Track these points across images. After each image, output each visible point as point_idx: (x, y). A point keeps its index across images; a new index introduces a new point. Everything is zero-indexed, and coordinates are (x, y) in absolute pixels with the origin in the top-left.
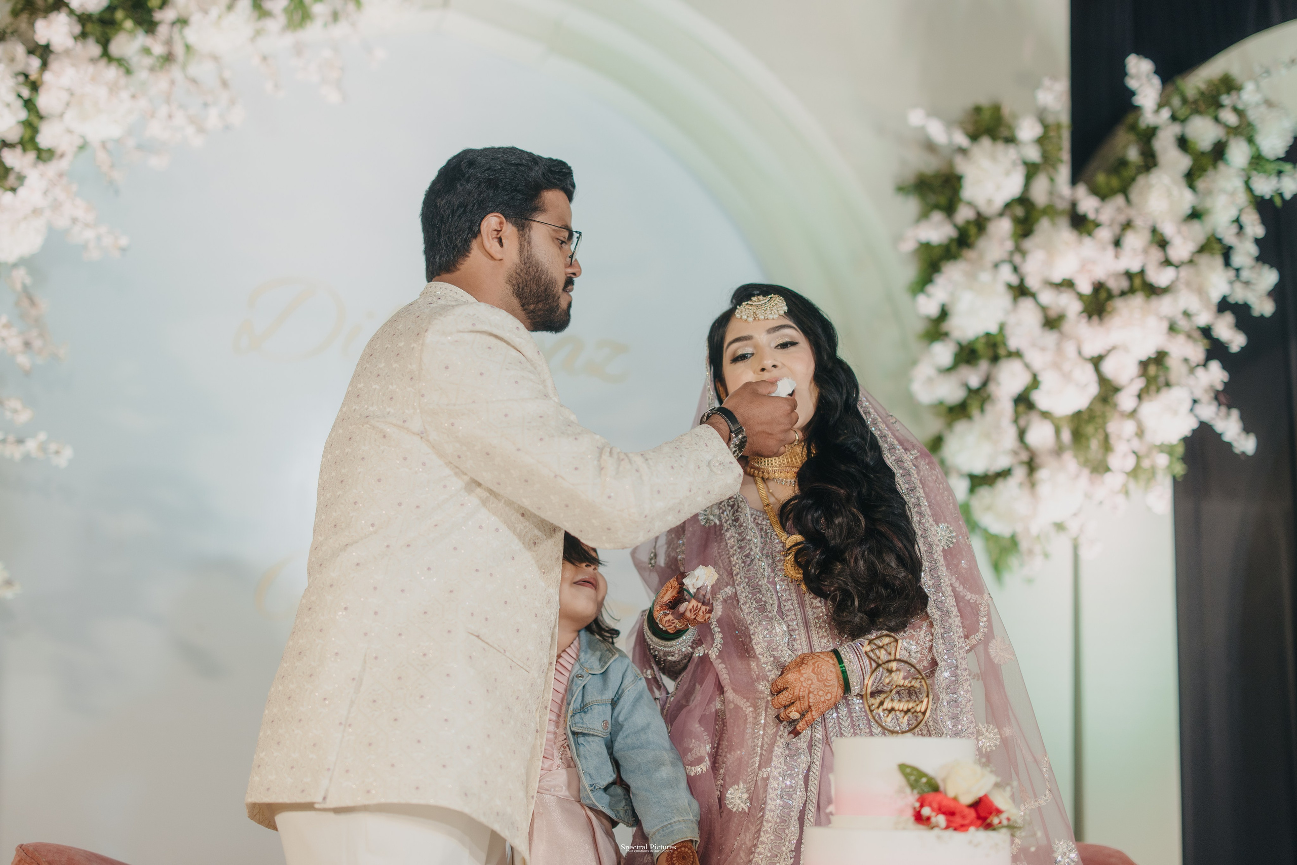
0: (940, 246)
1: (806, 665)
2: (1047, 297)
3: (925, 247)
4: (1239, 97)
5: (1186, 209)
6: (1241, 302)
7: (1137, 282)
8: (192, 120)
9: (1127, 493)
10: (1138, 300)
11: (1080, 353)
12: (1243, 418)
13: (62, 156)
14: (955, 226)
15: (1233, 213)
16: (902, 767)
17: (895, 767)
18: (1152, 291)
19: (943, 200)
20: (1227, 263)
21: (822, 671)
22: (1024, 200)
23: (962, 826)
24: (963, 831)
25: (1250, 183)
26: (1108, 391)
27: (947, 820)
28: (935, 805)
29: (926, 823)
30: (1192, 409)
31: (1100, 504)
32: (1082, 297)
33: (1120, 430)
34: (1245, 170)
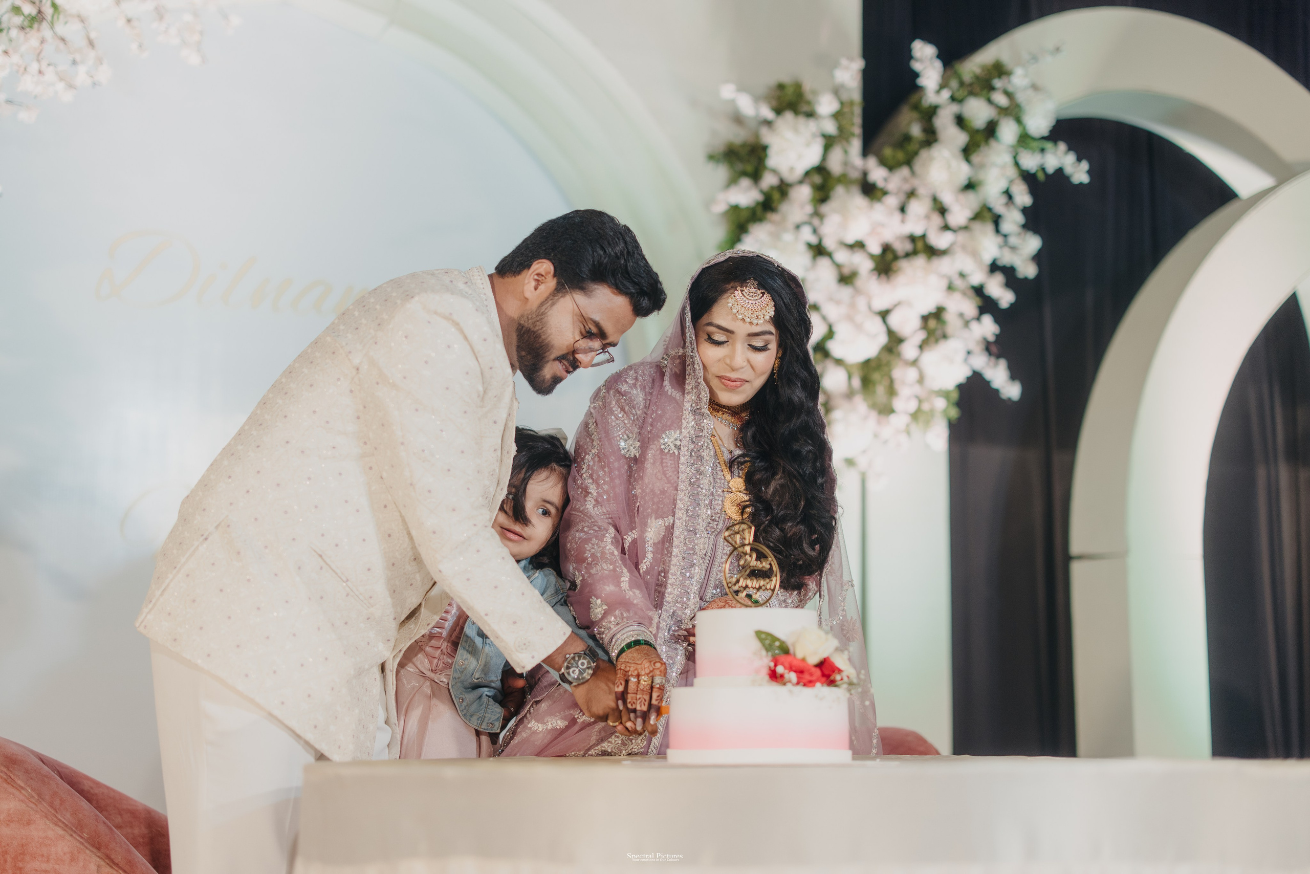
0: (747, 209)
2: (842, 256)
3: (735, 209)
4: (1009, 82)
5: (962, 179)
6: (1008, 265)
7: (920, 245)
8: (61, 77)
9: (908, 432)
10: (920, 261)
11: (870, 308)
12: (1009, 368)
14: (762, 191)
15: (1002, 185)
16: (759, 634)
17: (753, 634)
18: (932, 252)
19: (749, 168)
20: (997, 230)
22: (821, 169)
23: (810, 682)
24: (811, 686)
25: (1018, 158)
26: (894, 341)
27: (798, 678)
28: (787, 665)
29: (779, 679)
30: (966, 360)
31: (886, 442)
32: (872, 256)
33: (904, 376)
34: (1013, 147)
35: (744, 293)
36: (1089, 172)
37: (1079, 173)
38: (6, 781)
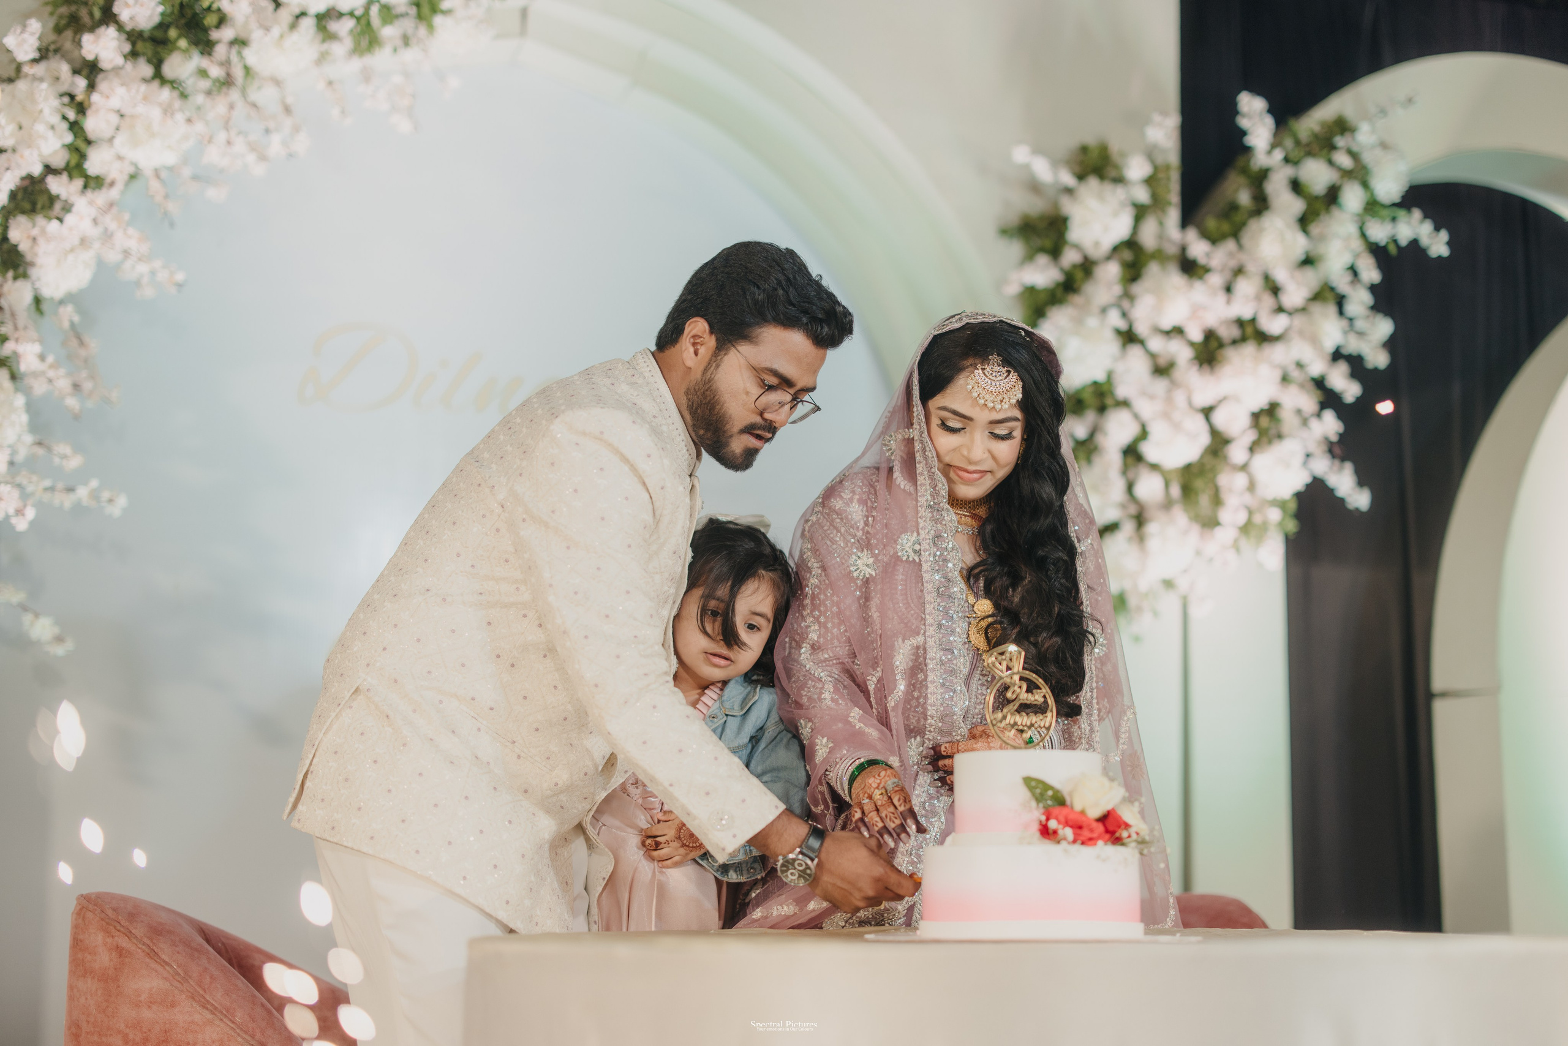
0: (1046, 290)
2: (1156, 344)
3: (1030, 291)
4: (1353, 138)
5: (1299, 253)
6: (1355, 354)
7: (1249, 330)
8: (253, 147)
9: (1236, 548)
10: (1249, 349)
11: (1190, 404)
12: (1357, 471)
13: (112, 184)
14: (1062, 269)
15: (1346, 259)
16: (1028, 781)
17: (1021, 781)
18: (1263, 338)
19: (1048, 243)
20: (1341, 312)
22: (1131, 244)
23: (1091, 839)
24: (1091, 845)
25: (1365, 228)
26: (1219, 443)
27: (1075, 834)
28: (1062, 819)
29: (1052, 837)
30: (1305, 463)
31: (1211, 560)
32: (1192, 344)
33: (1231, 483)
34: (1359, 215)
35: (986, 372)
36: (1449, 243)
37: (1438, 245)
38: (149, 954)
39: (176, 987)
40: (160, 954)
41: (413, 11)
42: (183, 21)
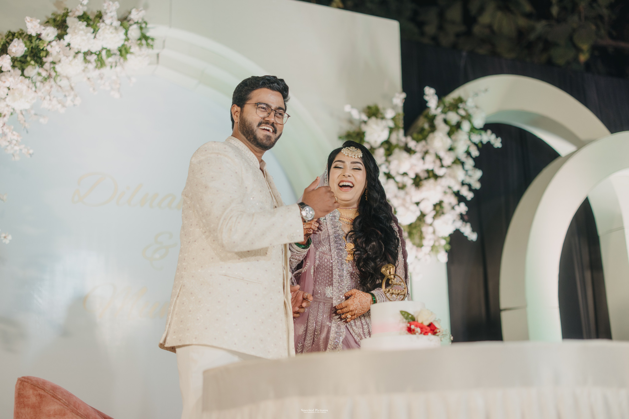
1: (356, 299)
2: (399, 179)
4: (465, 105)
5: (448, 146)
6: (469, 183)
7: (431, 174)
8: (59, 102)
9: (430, 255)
10: (432, 181)
11: (411, 201)
12: (472, 226)
13: (5, 116)
15: (466, 148)
16: (402, 312)
17: (399, 312)
18: (436, 177)
20: (463, 168)
21: (363, 302)
22: (388, 142)
23: (426, 333)
24: (426, 335)
25: (471, 137)
26: (422, 216)
27: (421, 331)
28: (415, 325)
29: (412, 332)
30: (453, 224)
31: (421, 259)
32: (411, 179)
33: (427, 230)
34: (468, 132)
36: (501, 142)
37: (497, 143)
38: (53, 396)
39: (65, 408)
40: (57, 396)
41: (118, 53)
42: (32, 54)
